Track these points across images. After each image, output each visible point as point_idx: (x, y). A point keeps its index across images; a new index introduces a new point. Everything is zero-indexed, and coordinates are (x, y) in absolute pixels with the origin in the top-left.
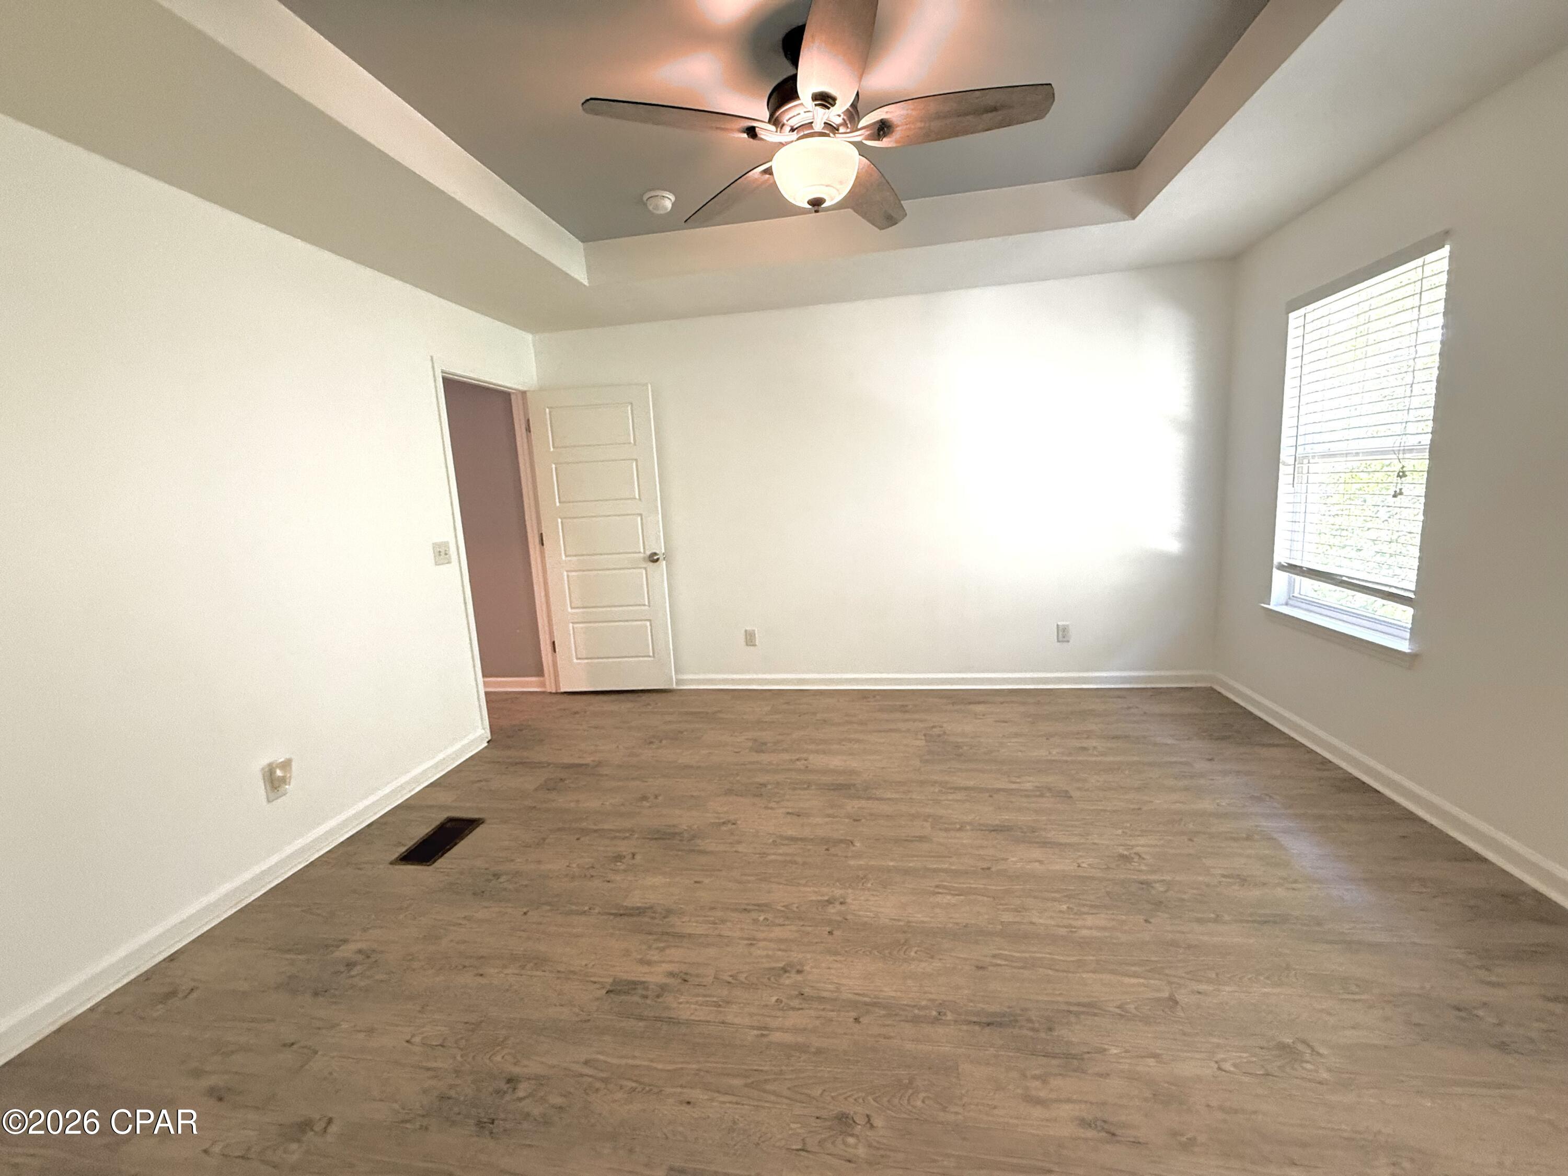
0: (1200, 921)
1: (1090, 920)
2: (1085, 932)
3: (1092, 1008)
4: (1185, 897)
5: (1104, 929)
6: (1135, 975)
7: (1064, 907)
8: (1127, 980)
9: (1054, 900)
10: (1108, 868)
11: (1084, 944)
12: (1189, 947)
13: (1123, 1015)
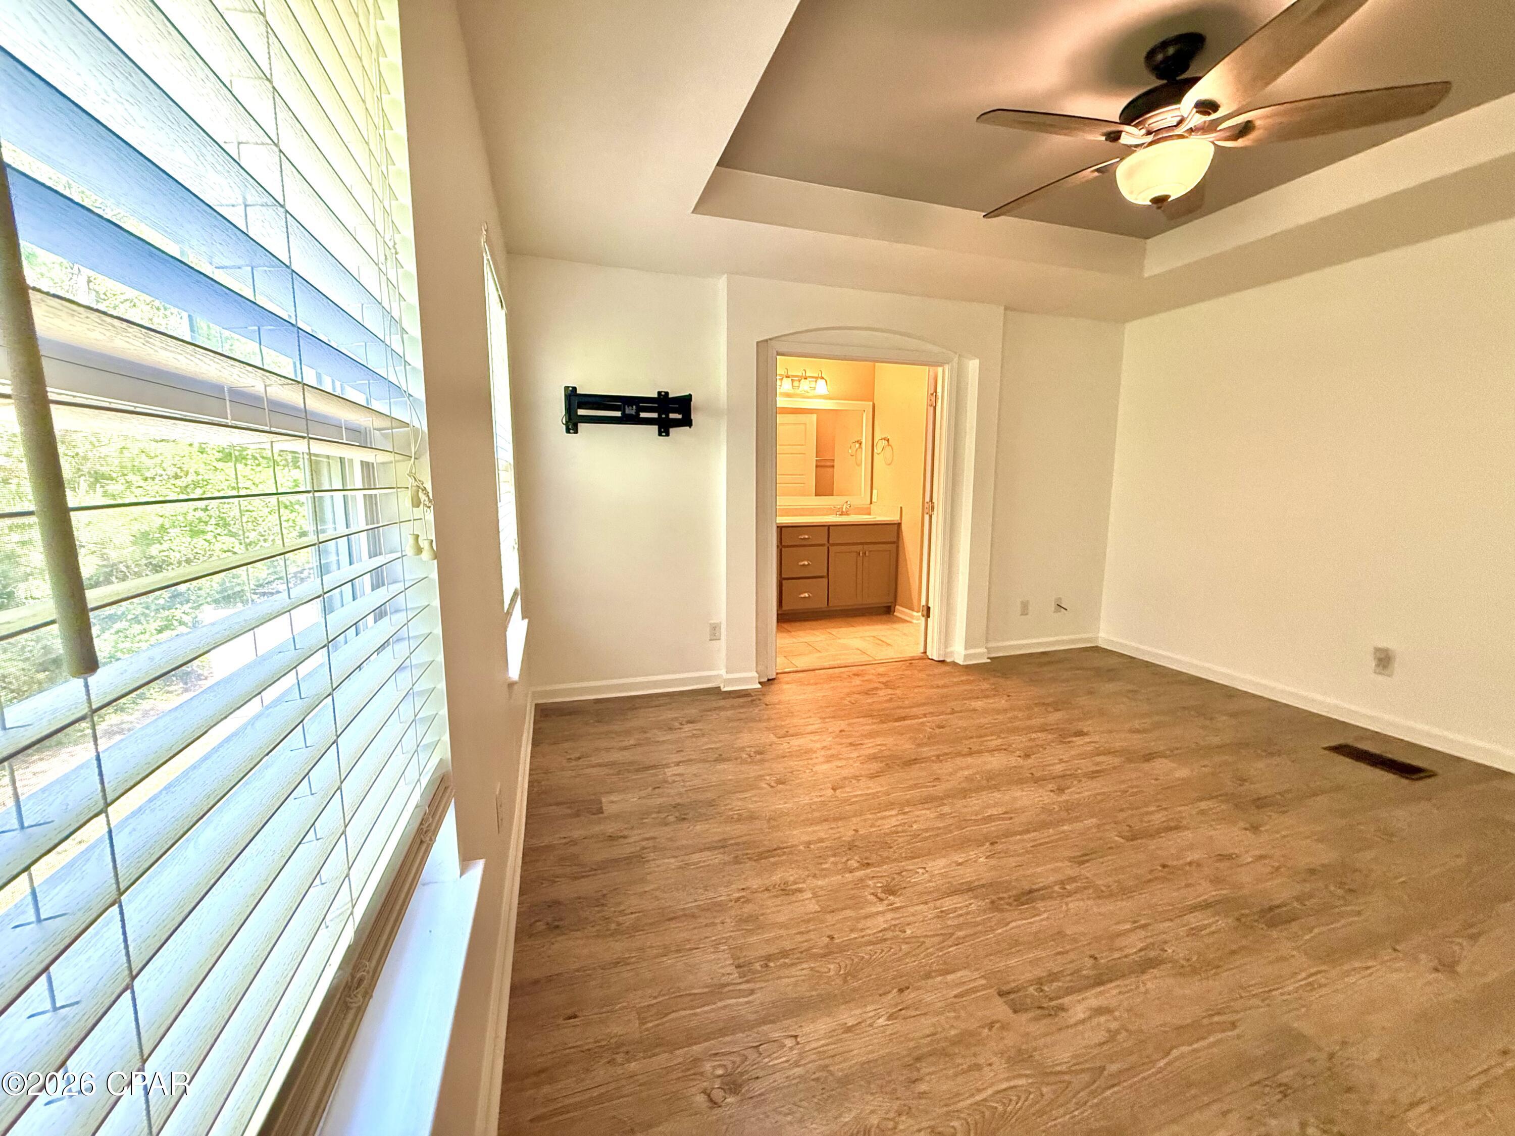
0: (822, 840)
1: (893, 821)
2: (893, 812)
3: (872, 777)
4: (832, 859)
5: (883, 818)
6: (856, 796)
7: (915, 827)
8: (860, 793)
9: (926, 830)
10: (899, 874)
11: (891, 805)
12: (826, 820)
13: (857, 778)
